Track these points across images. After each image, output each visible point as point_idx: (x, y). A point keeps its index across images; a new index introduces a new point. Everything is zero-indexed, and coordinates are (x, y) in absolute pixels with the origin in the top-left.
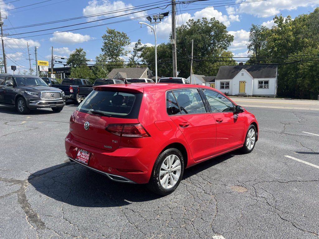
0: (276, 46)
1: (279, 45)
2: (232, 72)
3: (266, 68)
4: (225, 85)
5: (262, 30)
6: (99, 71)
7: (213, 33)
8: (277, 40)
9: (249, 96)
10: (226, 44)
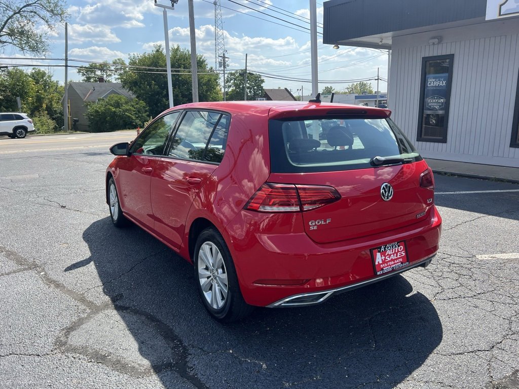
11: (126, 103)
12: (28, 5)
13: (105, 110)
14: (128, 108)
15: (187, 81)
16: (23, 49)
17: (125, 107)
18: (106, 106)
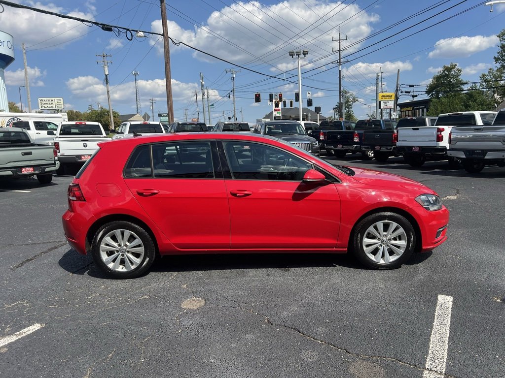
6: (475, 100)
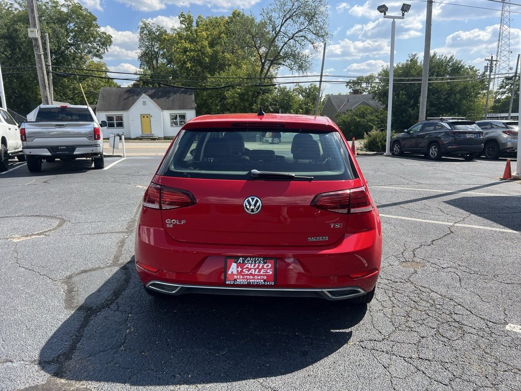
0: (188, 60)
1: (192, 59)
2: (125, 99)
3: (178, 94)
4: (115, 122)
5: (158, 33)
7: (71, 26)
8: (188, 51)
9: (159, 139)
10: (98, 48)
11: (371, 113)
12: (300, 31)
13: (351, 121)
14: (372, 118)
15: (437, 89)
16: (292, 69)
17: (370, 117)
18: (352, 116)
